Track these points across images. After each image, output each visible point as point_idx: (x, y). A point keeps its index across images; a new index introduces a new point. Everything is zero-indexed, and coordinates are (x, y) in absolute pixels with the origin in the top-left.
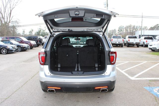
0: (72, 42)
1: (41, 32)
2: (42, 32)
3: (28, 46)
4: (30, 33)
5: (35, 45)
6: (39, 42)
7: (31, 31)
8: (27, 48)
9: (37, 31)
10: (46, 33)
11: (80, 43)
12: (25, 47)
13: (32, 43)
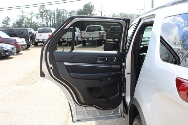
0: (91, 39)
1: (24, 21)
2: (26, 22)
3: (12, 49)
4: (4, 23)
5: (24, 45)
6: (30, 40)
7: (5, 21)
8: (12, 52)
9: (16, 21)
10: (34, 23)
11: (108, 40)
12: (7, 51)
13: (19, 43)
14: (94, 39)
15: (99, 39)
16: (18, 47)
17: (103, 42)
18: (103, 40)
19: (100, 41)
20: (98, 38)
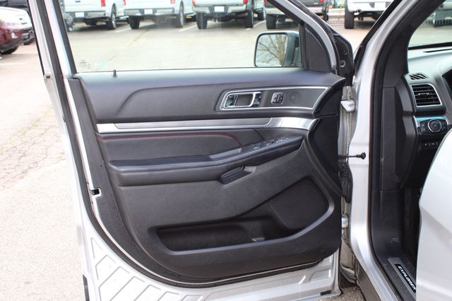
5: (26, 31)
13: (9, 24)
14: (230, 10)
15: (243, 8)
16: (8, 36)
17: (256, 15)
18: (255, 12)
19: (247, 14)
20: (242, 5)
